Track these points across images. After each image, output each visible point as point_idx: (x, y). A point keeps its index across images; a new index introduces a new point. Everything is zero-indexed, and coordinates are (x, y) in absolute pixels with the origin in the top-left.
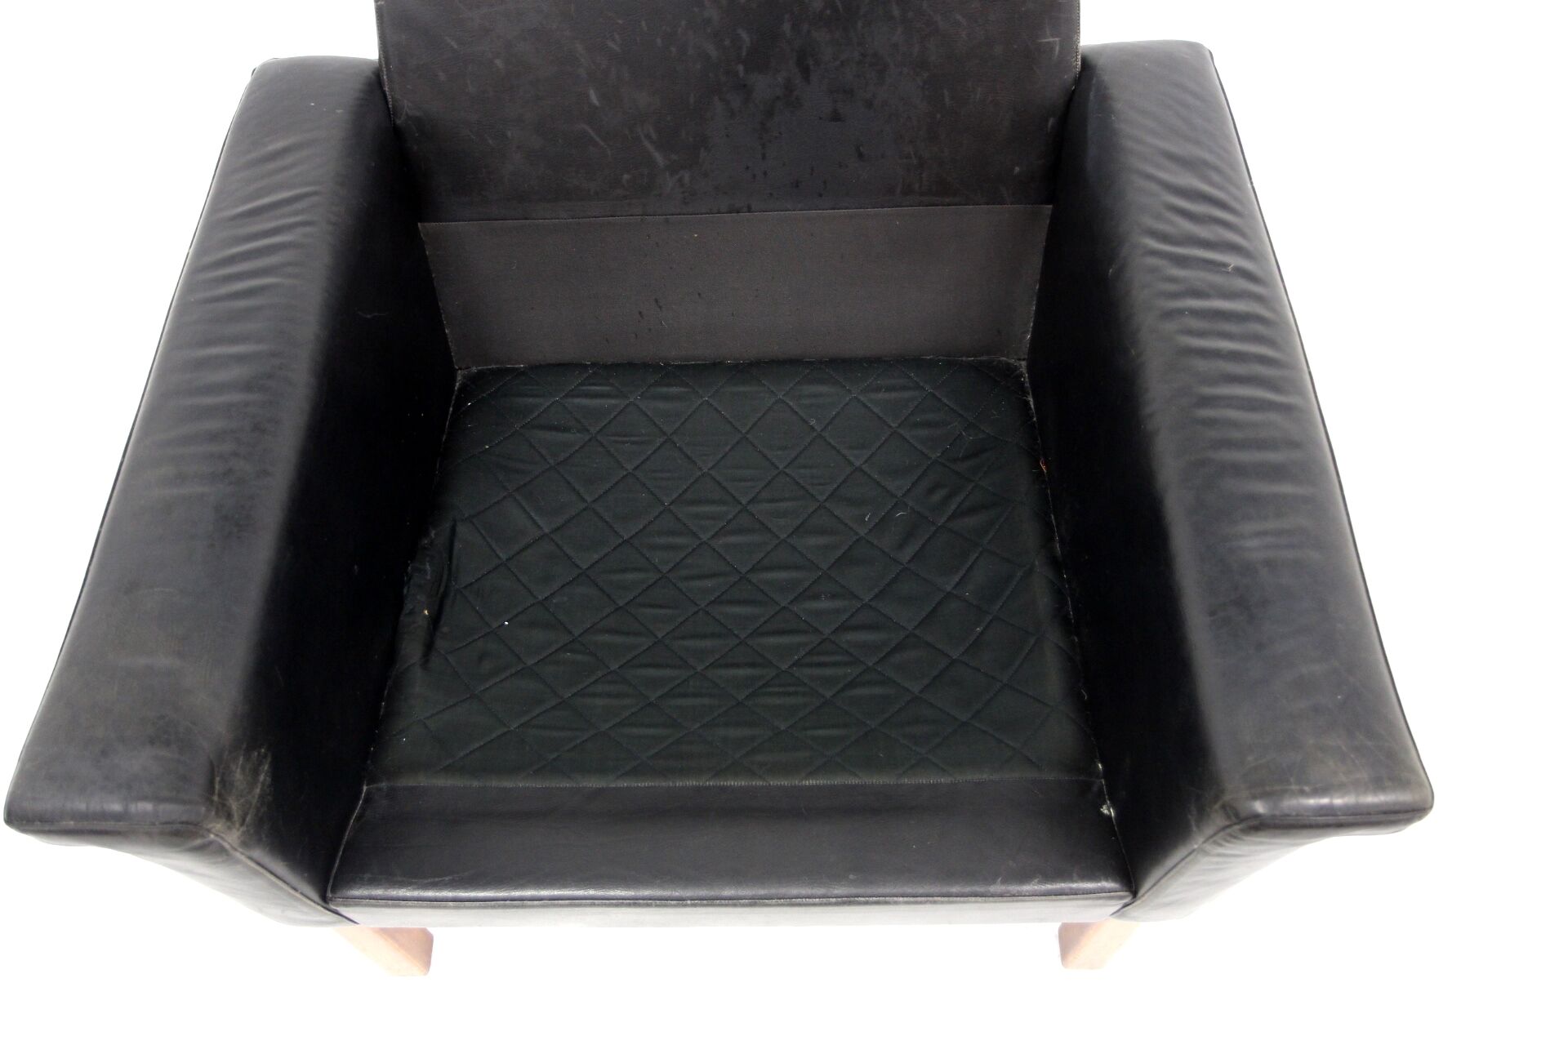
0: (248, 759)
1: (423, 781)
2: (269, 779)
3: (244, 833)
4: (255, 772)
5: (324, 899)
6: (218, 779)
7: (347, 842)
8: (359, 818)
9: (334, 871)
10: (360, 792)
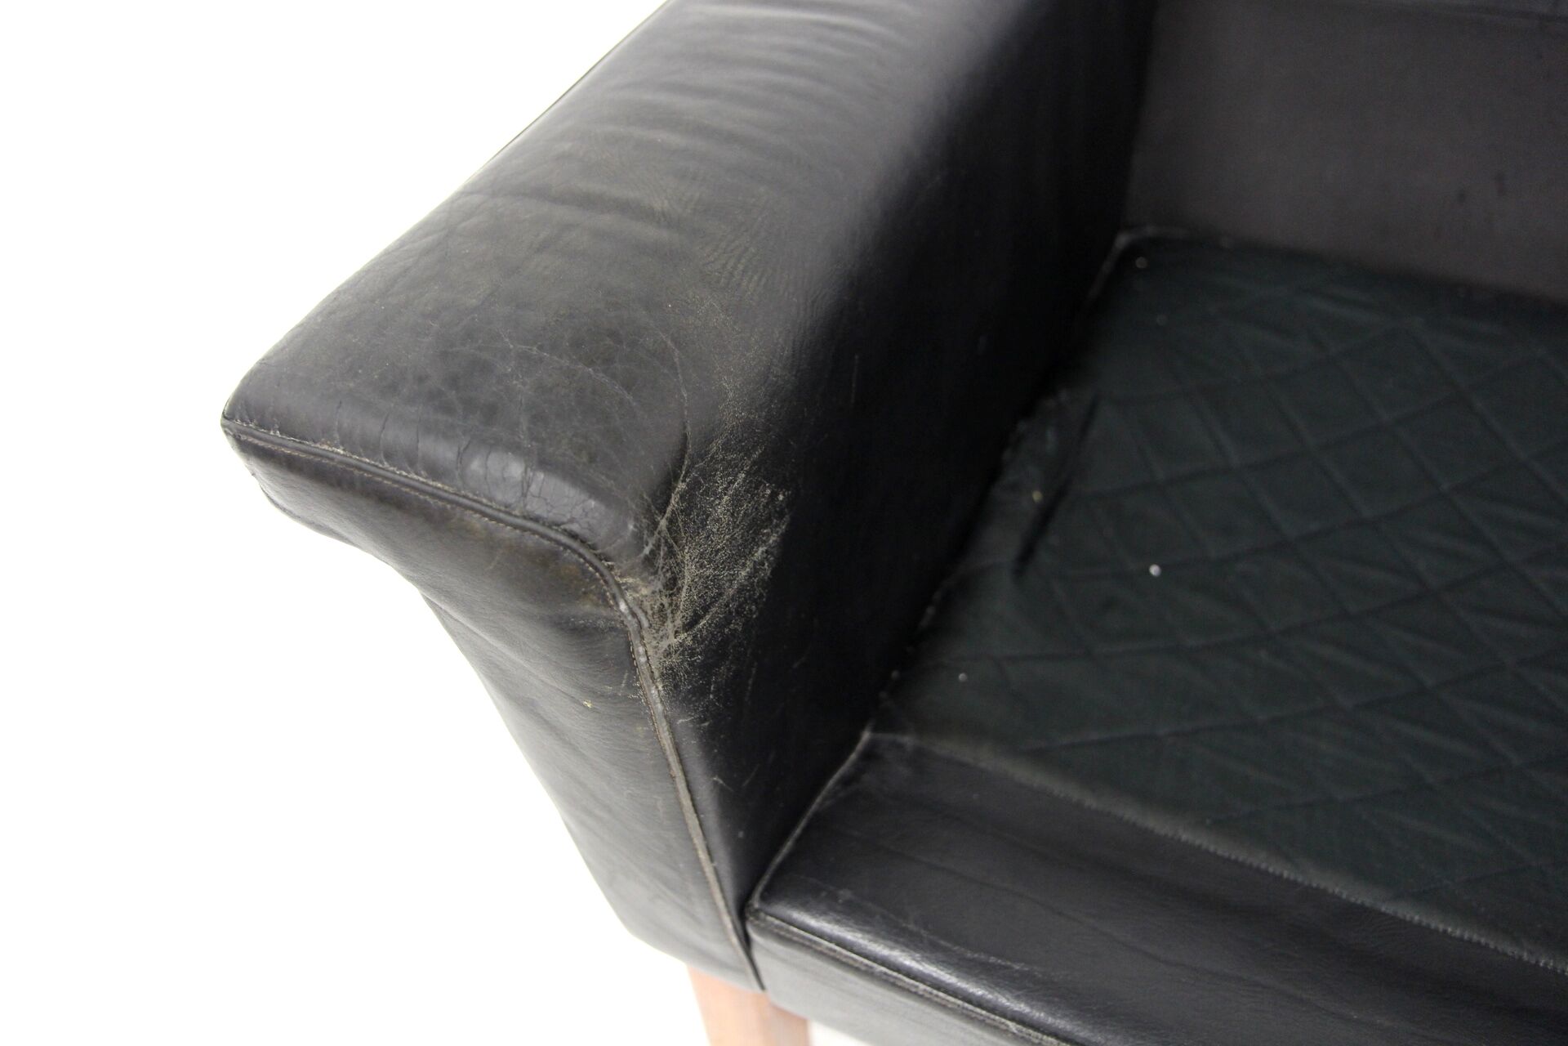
0: (752, 488)
1: (987, 759)
2: (767, 571)
3: (682, 648)
4: (755, 528)
5: (742, 911)
6: (681, 486)
7: (816, 815)
8: (846, 782)
9: (778, 859)
10: (856, 739)
